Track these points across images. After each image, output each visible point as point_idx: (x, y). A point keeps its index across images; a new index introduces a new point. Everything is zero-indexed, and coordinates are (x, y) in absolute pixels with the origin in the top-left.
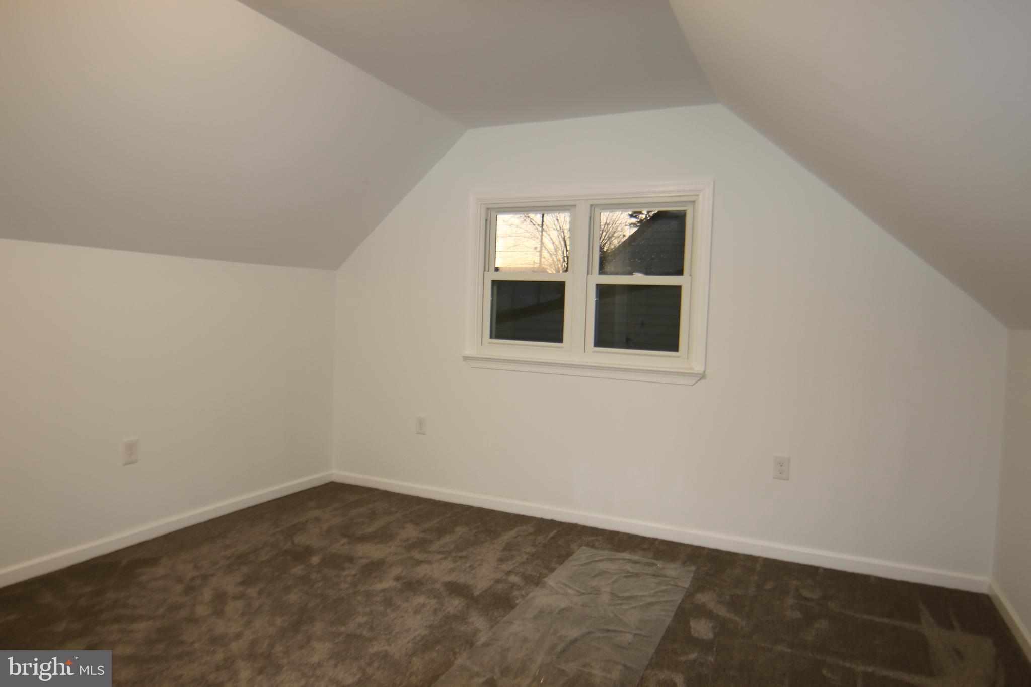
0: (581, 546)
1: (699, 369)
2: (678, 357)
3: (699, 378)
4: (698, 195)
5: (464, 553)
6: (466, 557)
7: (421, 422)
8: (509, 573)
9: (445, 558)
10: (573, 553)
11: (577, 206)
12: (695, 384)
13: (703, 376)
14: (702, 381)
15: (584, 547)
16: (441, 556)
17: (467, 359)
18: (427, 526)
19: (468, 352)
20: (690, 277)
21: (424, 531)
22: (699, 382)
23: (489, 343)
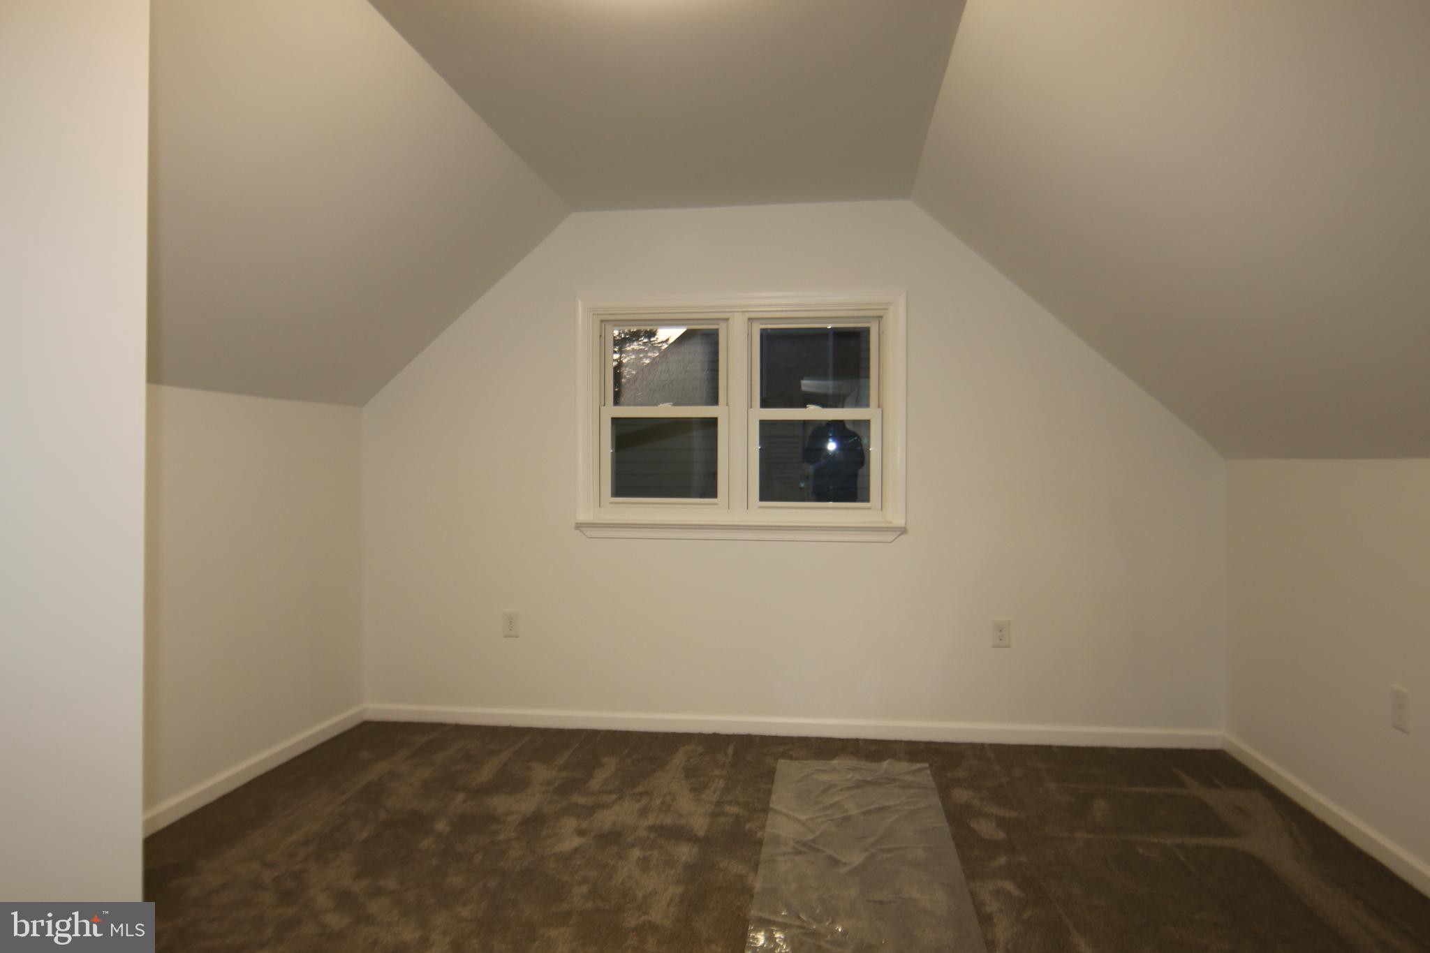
0: (777, 759)
1: (899, 521)
2: (870, 508)
3: (900, 533)
4: (887, 309)
5: (640, 789)
6: (646, 793)
7: (511, 620)
8: (719, 803)
9: (620, 798)
10: (775, 769)
11: (730, 320)
12: (894, 540)
13: (903, 531)
14: (903, 537)
15: (780, 761)
16: (614, 797)
17: (579, 526)
18: (561, 761)
19: (583, 517)
20: (880, 410)
21: (563, 768)
22: (898, 539)
23: (611, 503)
